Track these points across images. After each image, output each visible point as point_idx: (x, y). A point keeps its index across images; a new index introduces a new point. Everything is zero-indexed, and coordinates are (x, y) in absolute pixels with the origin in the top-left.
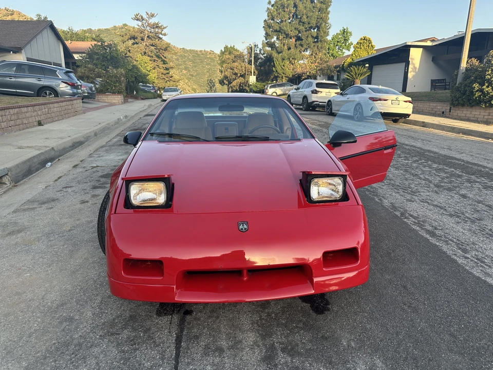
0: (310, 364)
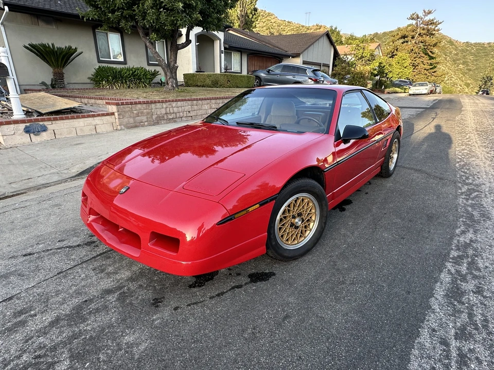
0: (115, 311)
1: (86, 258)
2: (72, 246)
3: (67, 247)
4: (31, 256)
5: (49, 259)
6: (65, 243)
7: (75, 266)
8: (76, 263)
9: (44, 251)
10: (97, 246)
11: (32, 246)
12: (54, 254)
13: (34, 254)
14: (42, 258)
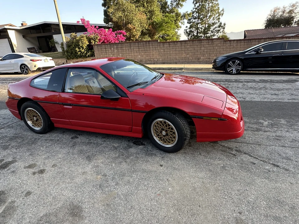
1: (245, 144)
2: (249, 155)
3: (252, 156)
4: (274, 163)
5: (264, 155)
6: (252, 160)
7: (252, 144)
8: (251, 145)
9: (266, 162)
10: (236, 147)
11: (274, 172)
12: (260, 157)
13: (272, 164)
14: (267, 158)
